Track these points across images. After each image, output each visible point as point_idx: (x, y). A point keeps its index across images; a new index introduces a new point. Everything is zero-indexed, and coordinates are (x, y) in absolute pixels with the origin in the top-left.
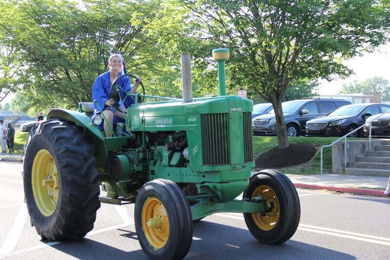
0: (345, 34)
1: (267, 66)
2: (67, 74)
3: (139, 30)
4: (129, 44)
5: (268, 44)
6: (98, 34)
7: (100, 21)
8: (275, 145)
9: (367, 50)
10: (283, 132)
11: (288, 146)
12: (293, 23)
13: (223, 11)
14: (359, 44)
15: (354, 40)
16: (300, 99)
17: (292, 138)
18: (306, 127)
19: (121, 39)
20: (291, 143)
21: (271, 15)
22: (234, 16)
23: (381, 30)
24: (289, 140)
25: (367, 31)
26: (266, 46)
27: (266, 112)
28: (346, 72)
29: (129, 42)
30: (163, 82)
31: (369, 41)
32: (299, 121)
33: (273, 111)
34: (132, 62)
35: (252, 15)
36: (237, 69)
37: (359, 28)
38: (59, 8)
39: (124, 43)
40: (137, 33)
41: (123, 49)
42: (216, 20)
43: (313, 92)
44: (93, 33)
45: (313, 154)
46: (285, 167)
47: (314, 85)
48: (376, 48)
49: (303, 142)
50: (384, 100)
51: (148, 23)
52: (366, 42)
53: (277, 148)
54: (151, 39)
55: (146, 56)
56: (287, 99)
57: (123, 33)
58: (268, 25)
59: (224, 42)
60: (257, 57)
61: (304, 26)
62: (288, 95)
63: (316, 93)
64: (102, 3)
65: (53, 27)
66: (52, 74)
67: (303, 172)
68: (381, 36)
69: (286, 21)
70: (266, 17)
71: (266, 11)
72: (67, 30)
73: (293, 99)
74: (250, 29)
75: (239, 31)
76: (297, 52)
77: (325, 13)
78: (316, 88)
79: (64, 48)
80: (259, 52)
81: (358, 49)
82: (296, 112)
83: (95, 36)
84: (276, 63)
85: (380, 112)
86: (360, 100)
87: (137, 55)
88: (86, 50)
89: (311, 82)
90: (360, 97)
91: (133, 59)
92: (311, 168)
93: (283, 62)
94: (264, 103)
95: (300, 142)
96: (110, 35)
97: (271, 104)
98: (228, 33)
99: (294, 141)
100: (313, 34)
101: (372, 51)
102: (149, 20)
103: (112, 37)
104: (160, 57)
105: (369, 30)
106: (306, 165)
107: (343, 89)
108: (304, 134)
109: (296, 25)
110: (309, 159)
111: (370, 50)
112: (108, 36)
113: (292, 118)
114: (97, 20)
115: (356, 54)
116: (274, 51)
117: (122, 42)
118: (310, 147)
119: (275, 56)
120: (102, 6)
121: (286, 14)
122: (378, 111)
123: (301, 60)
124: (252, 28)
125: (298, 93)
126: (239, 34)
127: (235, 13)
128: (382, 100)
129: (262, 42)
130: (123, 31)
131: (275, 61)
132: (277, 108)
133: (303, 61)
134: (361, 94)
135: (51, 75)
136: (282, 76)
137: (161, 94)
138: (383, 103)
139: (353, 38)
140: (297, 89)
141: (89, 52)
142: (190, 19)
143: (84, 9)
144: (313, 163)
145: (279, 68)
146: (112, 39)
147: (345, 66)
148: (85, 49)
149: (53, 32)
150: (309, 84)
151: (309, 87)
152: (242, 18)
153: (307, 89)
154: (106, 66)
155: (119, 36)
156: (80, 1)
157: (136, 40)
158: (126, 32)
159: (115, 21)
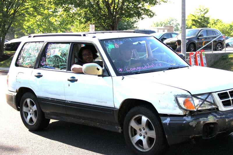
1: (106, 10)
9: (163, 1)
28: (152, 14)
30: (45, 20)
34: (24, 7)
36: (89, 12)
43: (135, 26)
47: (135, 22)
50: (175, 31)
55: (32, 3)
60: (101, 5)
62: (120, 28)
63: (136, 27)
76: (123, 2)
78: (137, 23)
80: (101, 1)
81: (158, 0)
84: (112, 8)
85: (171, 37)
86: (162, 30)
90: (162, 29)
91: (24, 5)
93: (116, 8)
104: (41, 4)
111: (165, 1)
115: (157, 3)
116: (110, 1)
119: (111, 4)
122: (170, 36)
123: (125, 7)
125: (126, 27)
128: (174, 30)
133: (127, 7)
134: (162, 27)
137: (44, 27)
138: (174, 32)
140: (126, 24)
145: (113, 12)
147: (151, 10)
150: (133, 21)
151: (132, 23)
153: (132, 24)
154: (7, 9)
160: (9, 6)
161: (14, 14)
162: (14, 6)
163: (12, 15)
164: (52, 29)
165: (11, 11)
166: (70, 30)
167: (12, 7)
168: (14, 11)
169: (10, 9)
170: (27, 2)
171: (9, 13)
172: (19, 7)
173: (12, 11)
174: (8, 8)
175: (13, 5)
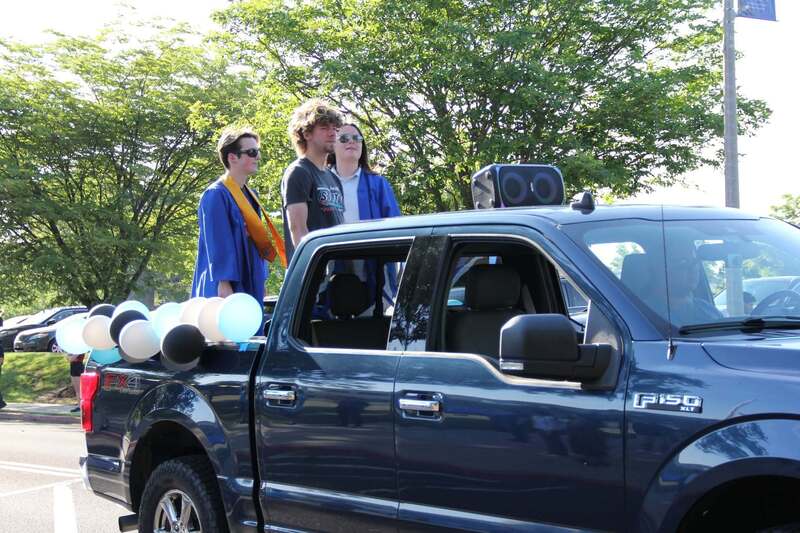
0: (618, 150)
2: (54, 229)
3: (205, 140)
4: (184, 168)
5: (466, 168)
6: (119, 149)
7: (123, 123)
9: (661, 182)
12: (513, 127)
13: (375, 103)
14: (644, 169)
15: (635, 160)
19: (167, 158)
21: (470, 113)
22: (396, 112)
23: (686, 142)
25: (658, 144)
26: (462, 174)
29: (184, 163)
31: (664, 163)
34: (190, 205)
35: (434, 111)
37: (642, 138)
38: (36, 96)
39: (174, 167)
40: (200, 145)
41: (171, 177)
42: (360, 120)
44: (110, 146)
48: (679, 177)
52: (658, 165)
57: (172, 145)
58: (466, 130)
60: (444, 196)
61: (537, 132)
64: (127, 87)
65: (24, 135)
66: (23, 231)
68: (686, 153)
69: (500, 123)
70: (461, 115)
71: (460, 105)
72: (54, 139)
74: (431, 139)
75: (408, 142)
77: (577, 108)
79: (47, 176)
80: (448, 183)
81: (642, 180)
83: (113, 152)
88: (95, 182)
96: (145, 150)
98: (386, 146)
100: (554, 149)
101: (669, 184)
102: (226, 119)
103: (148, 155)
105: (662, 142)
107: (617, 259)
109: (522, 131)
111: (665, 180)
112: (142, 152)
114: (115, 121)
115: (639, 188)
117: (170, 164)
120: (128, 92)
121: (501, 109)
126: (406, 148)
127: (399, 107)
129: (454, 166)
130: (172, 141)
135: (21, 232)
139: (633, 157)
141: (99, 185)
143: (91, 98)
146: (150, 158)
148: (90, 179)
149: (24, 145)
152: (412, 116)
154: (136, 212)
155: (163, 153)
156: (82, 82)
157: (198, 160)
158: (178, 143)
159: (154, 121)
160: (141, 206)
161: (156, 229)
162: (159, 202)
163: (150, 231)
165: (147, 220)
167: (152, 205)
168: (159, 219)
169: (143, 215)
171: (141, 225)
172: (173, 209)
173: (152, 221)
174: (140, 209)
175: (155, 200)
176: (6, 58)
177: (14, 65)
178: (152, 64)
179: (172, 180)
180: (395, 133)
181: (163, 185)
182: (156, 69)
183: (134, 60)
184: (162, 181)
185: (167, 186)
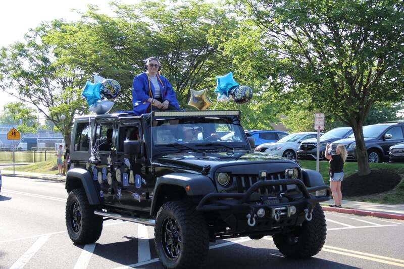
3: (213, 51)
4: (202, 65)
5: (349, 65)
6: (170, 56)
7: (173, 43)
8: (355, 171)
10: (363, 158)
11: (369, 172)
12: (376, 42)
13: (301, 31)
16: (383, 123)
17: (374, 164)
18: (390, 153)
19: (194, 60)
20: (372, 169)
21: (351, 34)
22: (312, 35)
24: (370, 166)
26: (346, 67)
27: (345, 136)
29: (202, 63)
32: (381, 147)
33: (353, 135)
34: (205, 84)
35: (332, 35)
38: (131, 30)
39: (197, 65)
40: (211, 53)
42: (293, 39)
43: (398, 115)
44: (166, 54)
45: (397, 182)
46: (365, 195)
47: (399, 108)
49: (386, 168)
51: (223, 42)
53: (357, 174)
54: (224, 61)
56: (369, 123)
57: (196, 54)
58: (349, 45)
59: (301, 63)
60: (336, 79)
62: (369, 118)
63: (401, 117)
64: (175, 25)
65: (126, 49)
67: (385, 201)
69: (369, 40)
70: (346, 37)
71: (346, 31)
72: (140, 51)
73: (375, 123)
75: (317, 51)
76: (380, 73)
78: (402, 111)
79: (136, 69)
80: (340, 73)
82: (378, 137)
83: (168, 57)
84: (357, 85)
87: (210, 77)
89: (396, 104)
91: (206, 82)
92: (395, 197)
93: (364, 83)
94: (343, 126)
95: (383, 169)
96: (183, 56)
97: (351, 128)
98: (306, 53)
99: (377, 167)
102: (225, 39)
103: (184, 58)
106: (389, 193)
108: (387, 160)
109: (380, 45)
110: (393, 187)
112: (181, 57)
113: (374, 143)
114: (169, 41)
116: (355, 72)
117: (195, 63)
118: (394, 174)
119: (355, 77)
120: (176, 27)
123: (384, 82)
124: (331, 48)
125: (381, 117)
129: (342, 63)
130: (196, 52)
131: (356, 83)
132: (358, 132)
133: (387, 83)
135: (123, 97)
136: (363, 98)
140: (380, 112)
142: (265, 40)
143: (158, 30)
144: (397, 192)
145: (359, 89)
146: (185, 60)
149: (126, 54)
150: (394, 107)
151: (393, 110)
153: (391, 111)
154: (178, 87)
155: (192, 57)
156: (154, 22)
157: (209, 61)
158: (199, 53)
159: (188, 41)
160: (182, 83)
161: (188, 96)
162: (190, 82)
163: (185, 97)
164: (249, 121)
165: (184, 91)
166: (278, 121)
167: (186, 84)
168: (189, 91)
169: (182, 89)
170: (211, 75)
171: (180, 94)
172: (196, 86)
173: (186, 92)
174: (180, 86)
175: (187, 81)
176: (117, 12)
177: (121, 16)
178: (188, 13)
179: (196, 71)
180: (311, 46)
181: (191, 74)
182: (189, 16)
183: (179, 10)
184: (191, 72)
185: (193, 74)
